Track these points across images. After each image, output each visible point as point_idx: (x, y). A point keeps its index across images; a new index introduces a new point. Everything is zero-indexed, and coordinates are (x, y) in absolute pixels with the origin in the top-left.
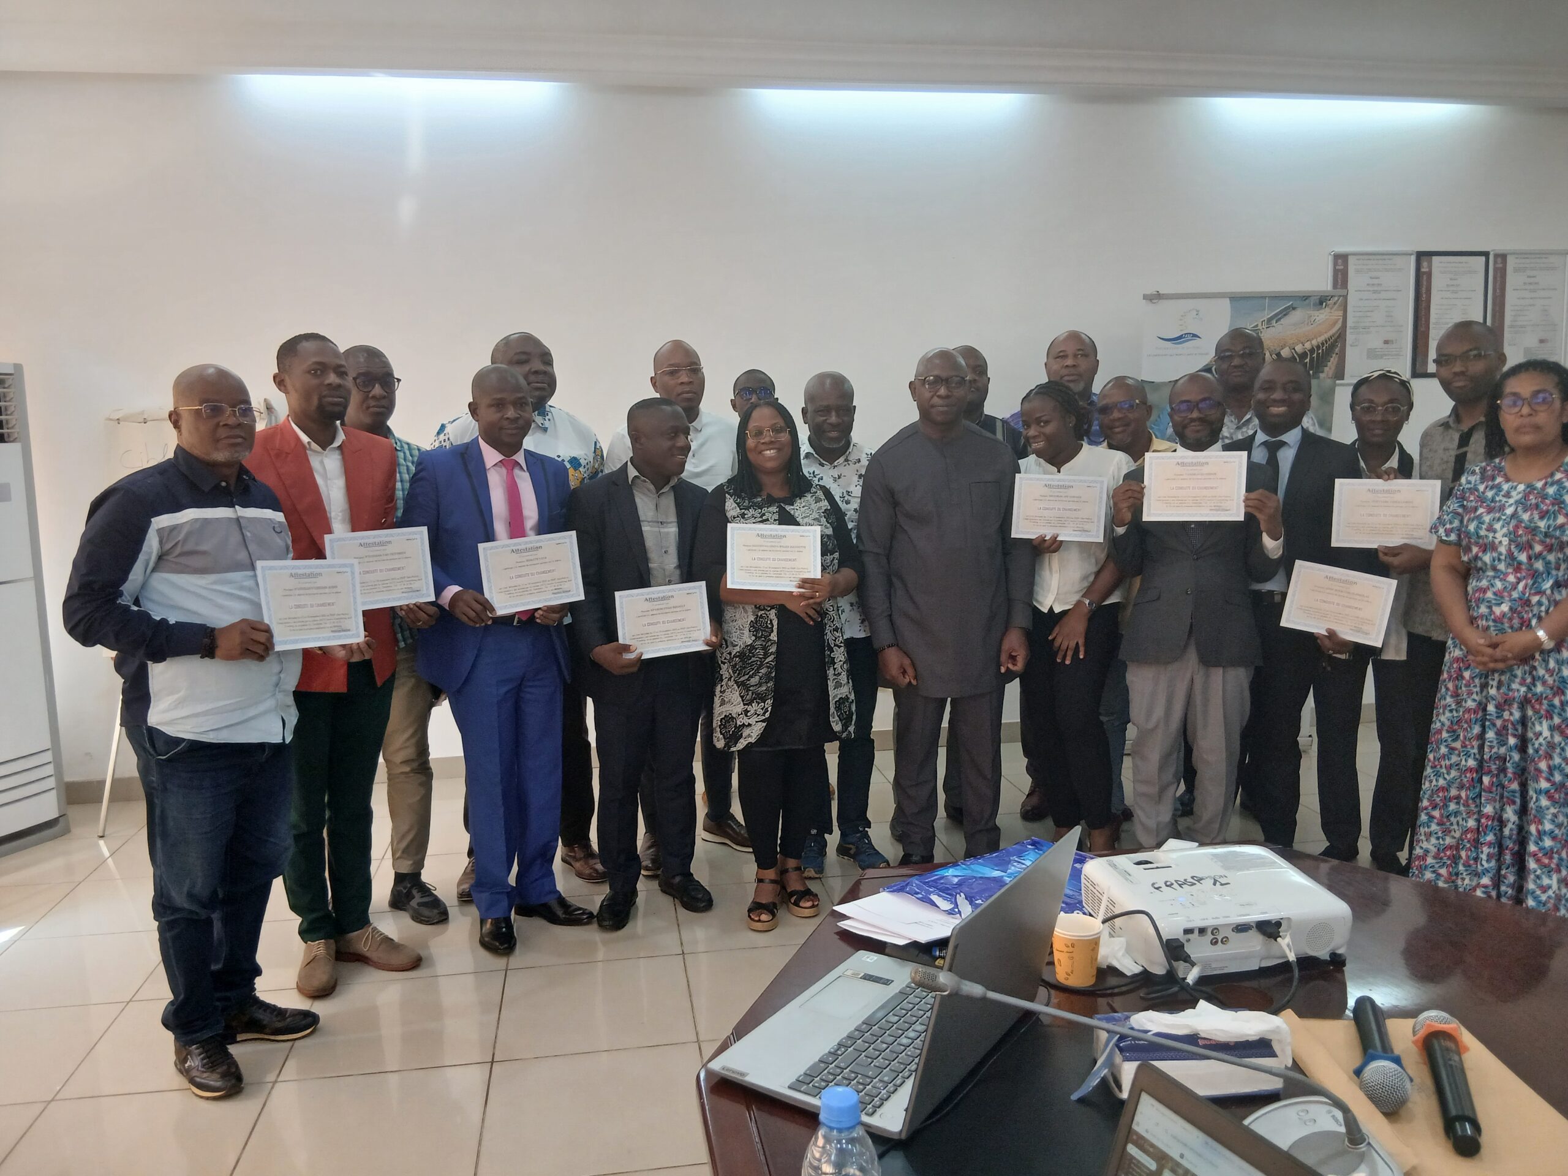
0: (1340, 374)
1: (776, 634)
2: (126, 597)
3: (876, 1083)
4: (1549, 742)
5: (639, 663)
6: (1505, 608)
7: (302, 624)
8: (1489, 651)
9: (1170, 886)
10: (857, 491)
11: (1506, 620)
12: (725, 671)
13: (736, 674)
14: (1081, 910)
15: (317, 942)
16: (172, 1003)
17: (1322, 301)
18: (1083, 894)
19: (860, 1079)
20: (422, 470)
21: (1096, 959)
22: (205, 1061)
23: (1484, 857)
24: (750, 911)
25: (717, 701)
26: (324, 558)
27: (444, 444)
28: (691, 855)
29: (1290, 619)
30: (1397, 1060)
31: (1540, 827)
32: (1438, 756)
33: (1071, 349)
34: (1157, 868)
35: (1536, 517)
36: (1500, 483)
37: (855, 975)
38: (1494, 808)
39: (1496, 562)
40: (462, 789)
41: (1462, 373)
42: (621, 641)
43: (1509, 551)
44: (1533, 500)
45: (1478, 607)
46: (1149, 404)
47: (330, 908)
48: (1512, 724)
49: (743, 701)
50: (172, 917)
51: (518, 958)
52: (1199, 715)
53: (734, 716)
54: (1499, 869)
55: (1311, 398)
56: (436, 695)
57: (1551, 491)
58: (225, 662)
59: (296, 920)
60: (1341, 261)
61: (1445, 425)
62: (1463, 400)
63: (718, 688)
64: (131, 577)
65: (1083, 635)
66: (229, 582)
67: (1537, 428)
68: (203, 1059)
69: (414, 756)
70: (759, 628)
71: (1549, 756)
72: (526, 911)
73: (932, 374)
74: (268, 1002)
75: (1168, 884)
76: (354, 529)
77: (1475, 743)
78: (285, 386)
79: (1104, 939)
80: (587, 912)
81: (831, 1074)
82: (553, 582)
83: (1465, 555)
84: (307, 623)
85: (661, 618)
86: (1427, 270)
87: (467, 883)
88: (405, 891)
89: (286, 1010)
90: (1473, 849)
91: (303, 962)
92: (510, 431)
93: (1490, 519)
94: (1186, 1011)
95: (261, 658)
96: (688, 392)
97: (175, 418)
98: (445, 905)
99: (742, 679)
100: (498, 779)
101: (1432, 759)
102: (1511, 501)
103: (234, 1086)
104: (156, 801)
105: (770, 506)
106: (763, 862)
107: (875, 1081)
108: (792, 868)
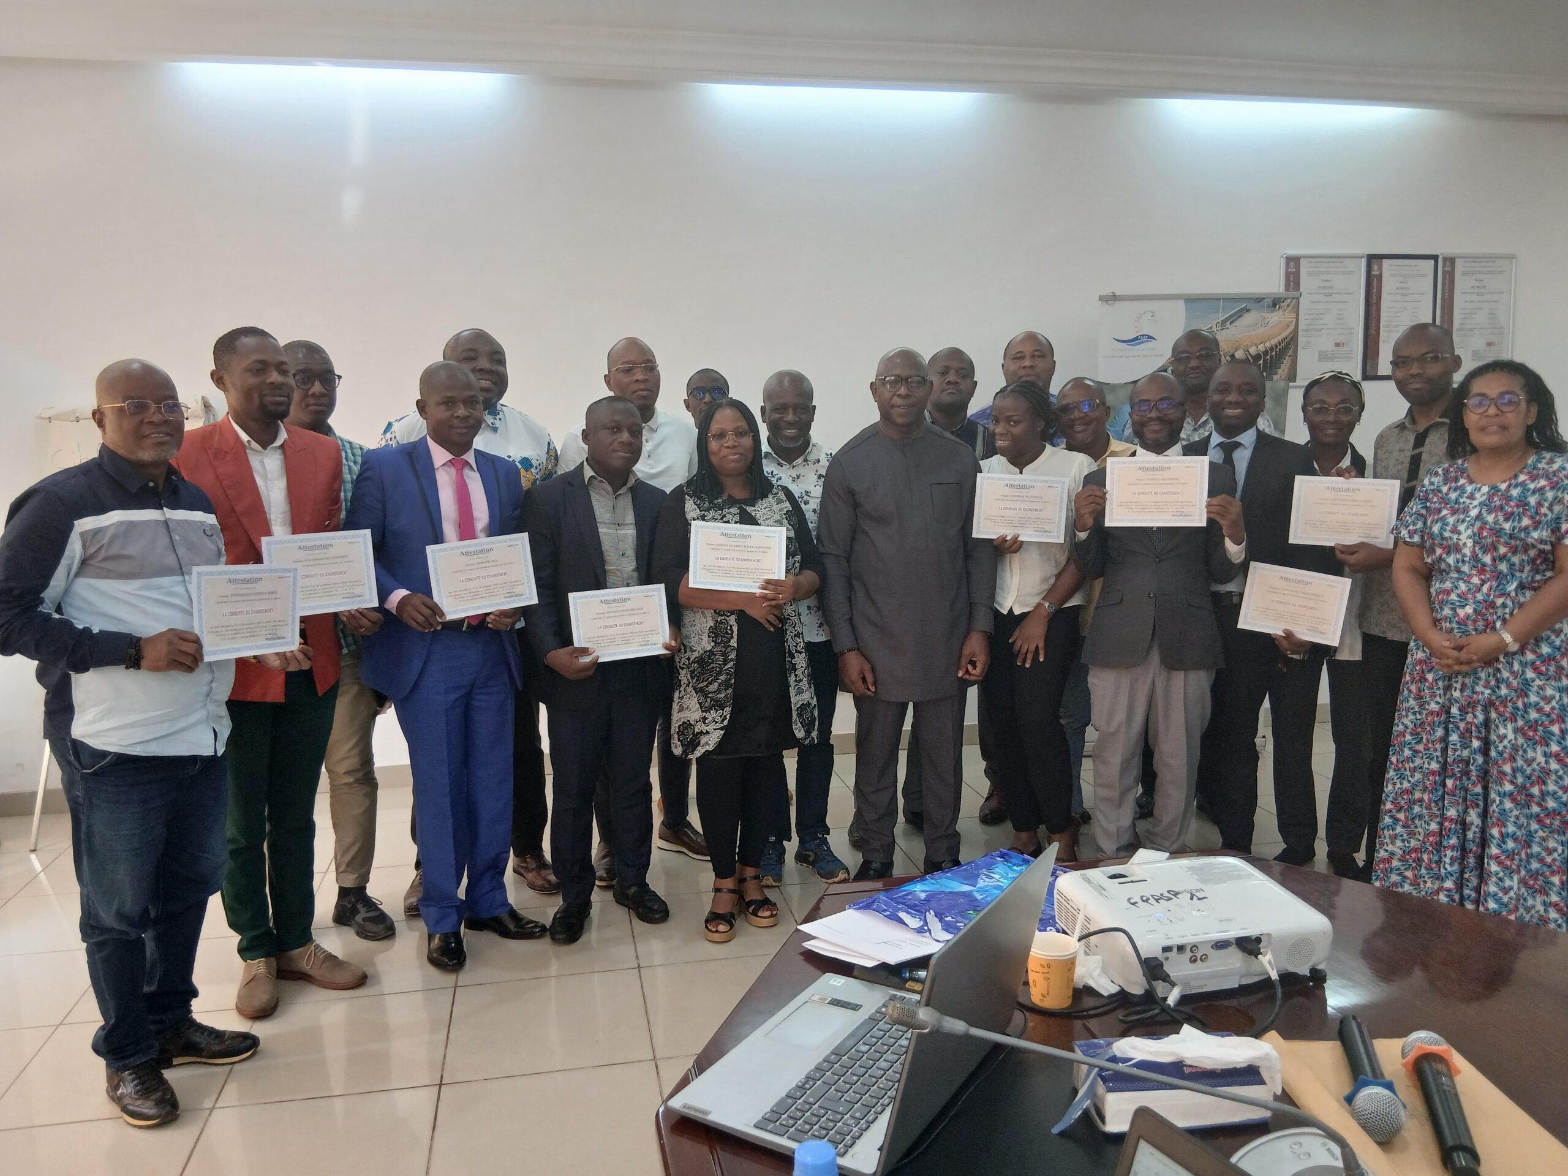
0: (1292, 376)
1: (736, 640)
2: (47, 604)
3: (848, 1119)
4: (1513, 744)
5: (595, 667)
6: (1469, 610)
7: (236, 632)
8: (1455, 653)
9: (1147, 901)
10: (817, 491)
11: (1470, 622)
12: (684, 676)
13: (694, 681)
14: (1054, 926)
15: (257, 961)
16: (103, 1028)
17: (1275, 303)
18: (1056, 910)
19: (830, 1114)
20: (368, 469)
21: (1073, 979)
22: (138, 1088)
23: (1447, 860)
24: (707, 921)
25: (675, 707)
26: (262, 562)
27: (390, 443)
28: (647, 865)
29: (1250, 620)
30: (1389, 1086)
31: (1503, 830)
32: (1402, 759)
33: (1028, 349)
34: (1132, 882)
35: (1501, 519)
36: (1463, 485)
37: (822, 1000)
38: (1458, 811)
39: (1460, 564)
40: (409, 799)
41: (1419, 375)
42: (576, 644)
43: (1474, 553)
44: (1497, 501)
45: (1442, 609)
46: (1107, 405)
47: (271, 925)
48: (1477, 727)
49: (701, 707)
50: (101, 938)
51: (465, 976)
52: (1161, 718)
53: (692, 723)
54: (1462, 872)
55: (1265, 399)
56: (380, 702)
57: (1515, 492)
58: (151, 673)
59: (235, 938)
60: (1293, 263)
61: (1401, 426)
62: (1420, 403)
63: (676, 694)
64: (53, 583)
65: (1043, 638)
66: (159, 588)
67: (1504, 428)
68: (136, 1086)
69: (358, 766)
70: (718, 633)
71: (1513, 759)
72: (476, 925)
73: (892, 373)
74: (205, 1024)
75: (1144, 898)
76: (294, 532)
77: (1438, 746)
78: (224, 384)
79: (1081, 958)
80: (539, 925)
81: (800, 1110)
82: (505, 585)
83: (1428, 556)
84: (241, 631)
85: (617, 621)
86: (1377, 273)
87: (413, 896)
88: (349, 906)
89: (224, 1033)
90: (1435, 852)
91: (243, 980)
92: (459, 431)
93: (1454, 522)
94: (1170, 1036)
95: (190, 669)
96: (643, 390)
97: (98, 417)
98: (391, 919)
99: (701, 685)
100: (447, 789)
101: (1395, 762)
102: (1476, 503)
103: (168, 1113)
104: (82, 817)
105: (731, 507)
106: (721, 872)
107: (846, 1117)
108: (751, 877)
